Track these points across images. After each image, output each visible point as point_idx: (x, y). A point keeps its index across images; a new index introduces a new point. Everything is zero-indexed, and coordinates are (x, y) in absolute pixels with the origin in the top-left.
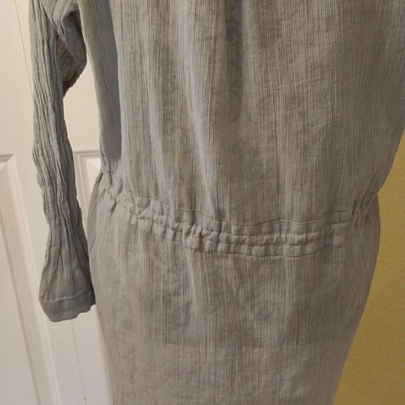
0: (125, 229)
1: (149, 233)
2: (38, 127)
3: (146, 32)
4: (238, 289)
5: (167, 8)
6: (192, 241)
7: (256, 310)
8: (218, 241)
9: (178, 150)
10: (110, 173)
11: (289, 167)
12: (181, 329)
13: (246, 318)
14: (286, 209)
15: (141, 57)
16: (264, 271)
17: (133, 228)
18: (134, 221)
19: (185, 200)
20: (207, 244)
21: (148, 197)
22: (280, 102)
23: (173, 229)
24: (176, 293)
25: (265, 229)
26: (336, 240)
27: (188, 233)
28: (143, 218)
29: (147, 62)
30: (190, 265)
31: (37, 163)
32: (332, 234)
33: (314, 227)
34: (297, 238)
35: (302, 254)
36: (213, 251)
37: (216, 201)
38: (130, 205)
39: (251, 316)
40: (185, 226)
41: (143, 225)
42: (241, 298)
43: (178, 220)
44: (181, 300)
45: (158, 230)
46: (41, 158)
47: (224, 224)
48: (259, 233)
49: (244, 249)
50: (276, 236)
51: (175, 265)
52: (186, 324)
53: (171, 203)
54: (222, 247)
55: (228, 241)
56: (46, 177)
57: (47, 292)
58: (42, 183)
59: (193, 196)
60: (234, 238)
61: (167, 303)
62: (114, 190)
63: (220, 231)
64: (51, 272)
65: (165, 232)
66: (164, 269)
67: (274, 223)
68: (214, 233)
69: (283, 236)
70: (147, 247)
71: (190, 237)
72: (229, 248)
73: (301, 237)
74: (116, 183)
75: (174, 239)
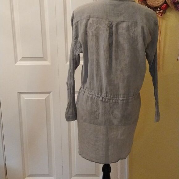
0: (86, 98)
1: (92, 98)
2: (68, 77)
3: (95, 57)
4: (110, 110)
5: (99, 53)
6: (101, 99)
7: (113, 116)
8: (106, 99)
9: (99, 80)
10: (84, 86)
11: (120, 85)
12: (97, 119)
13: (111, 118)
14: (120, 93)
15: (93, 61)
16: (115, 106)
17: (88, 97)
18: (88, 95)
19: (100, 90)
20: (104, 99)
21: (92, 90)
22: (119, 71)
23: (97, 96)
24: (97, 111)
25: (115, 96)
26: (130, 101)
27: (100, 97)
28: (91, 94)
29: (94, 62)
30: (100, 104)
31: (67, 85)
32: (129, 99)
33: (125, 97)
34: (122, 99)
35: (123, 102)
36: (105, 101)
37: (106, 89)
38: (88, 92)
39: (112, 117)
40: (99, 96)
41: (91, 96)
42: (110, 113)
43: (98, 94)
44: (97, 113)
45: (94, 97)
46: (68, 84)
47: (107, 95)
48: (114, 97)
49: (111, 101)
50: (118, 98)
51: (97, 105)
52: (98, 118)
53: (97, 90)
54: (107, 100)
55: (108, 99)
56: (69, 88)
57: (67, 114)
58: (68, 89)
59: (101, 90)
60: (109, 98)
61: (95, 113)
62: (84, 90)
63: (106, 97)
64: (68, 109)
65: (95, 97)
66: (94, 106)
67: (117, 95)
68: (105, 97)
69: (119, 98)
70: (91, 101)
71: (100, 98)
72: (108, 101)
73: (123, 99)
74: (85, 88)
75: (97, 99)
